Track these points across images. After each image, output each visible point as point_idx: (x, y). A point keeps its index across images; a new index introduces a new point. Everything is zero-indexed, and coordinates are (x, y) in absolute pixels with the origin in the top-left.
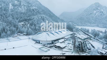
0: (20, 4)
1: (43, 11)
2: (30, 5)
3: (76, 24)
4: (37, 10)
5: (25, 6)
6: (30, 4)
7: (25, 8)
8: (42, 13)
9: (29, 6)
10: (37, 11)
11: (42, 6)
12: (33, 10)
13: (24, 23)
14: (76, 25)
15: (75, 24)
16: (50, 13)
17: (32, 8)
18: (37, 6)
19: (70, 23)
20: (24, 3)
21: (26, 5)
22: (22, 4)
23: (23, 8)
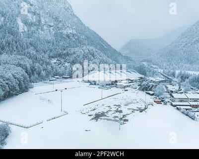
0: (40, 21)
1: (88, 38)
2: (60, 25)
3: (158, 65)
4: (76, 37)
5: (51, 26)
6: (60, 21)
7: (52, 31)
8: (86, 42)
9: (58, 27)
10: (76, 39)
11: (85, 27)
12: (68, 36)
13: (58, 60)
14: (157, 67)
15: (154, 66)
16: (102, 42)
17: (65, 32)
18: (74, 27)
19: (144, 63)
20: (47, 20)
21: (52, 24)
22: (43, 22)
23: (48, 31)
